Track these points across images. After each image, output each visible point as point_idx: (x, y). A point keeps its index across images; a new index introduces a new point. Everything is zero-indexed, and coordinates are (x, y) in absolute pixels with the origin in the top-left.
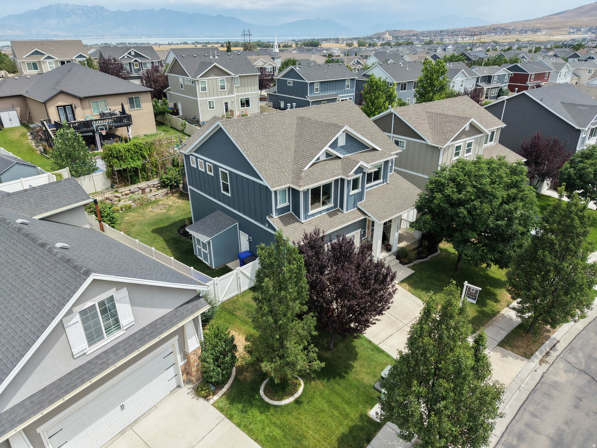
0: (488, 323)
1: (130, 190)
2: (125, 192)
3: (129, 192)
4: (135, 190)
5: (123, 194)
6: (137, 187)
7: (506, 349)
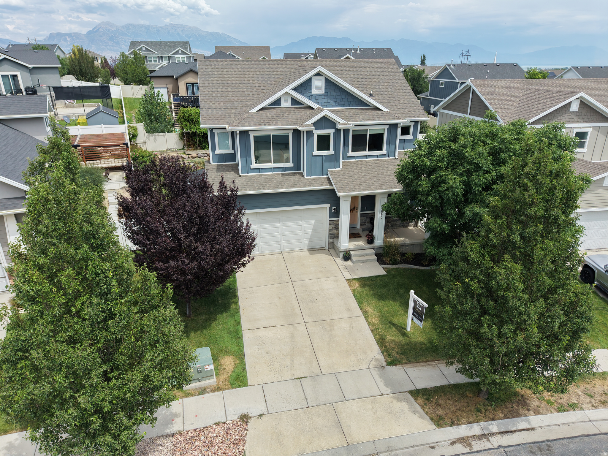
0: (431, 363)
1: (198, 154)
2: (192, 155)
3: (196, 155)
4: (203, 155)
5: (190, 156)
6: (205, 152)
7: (416, 400)
